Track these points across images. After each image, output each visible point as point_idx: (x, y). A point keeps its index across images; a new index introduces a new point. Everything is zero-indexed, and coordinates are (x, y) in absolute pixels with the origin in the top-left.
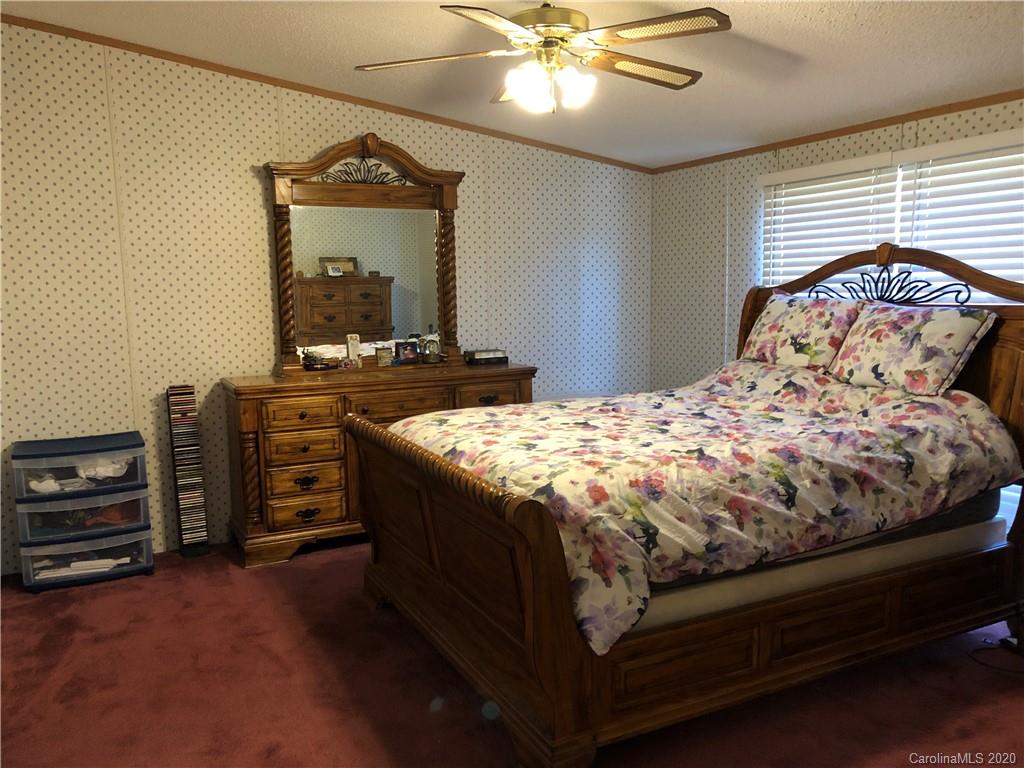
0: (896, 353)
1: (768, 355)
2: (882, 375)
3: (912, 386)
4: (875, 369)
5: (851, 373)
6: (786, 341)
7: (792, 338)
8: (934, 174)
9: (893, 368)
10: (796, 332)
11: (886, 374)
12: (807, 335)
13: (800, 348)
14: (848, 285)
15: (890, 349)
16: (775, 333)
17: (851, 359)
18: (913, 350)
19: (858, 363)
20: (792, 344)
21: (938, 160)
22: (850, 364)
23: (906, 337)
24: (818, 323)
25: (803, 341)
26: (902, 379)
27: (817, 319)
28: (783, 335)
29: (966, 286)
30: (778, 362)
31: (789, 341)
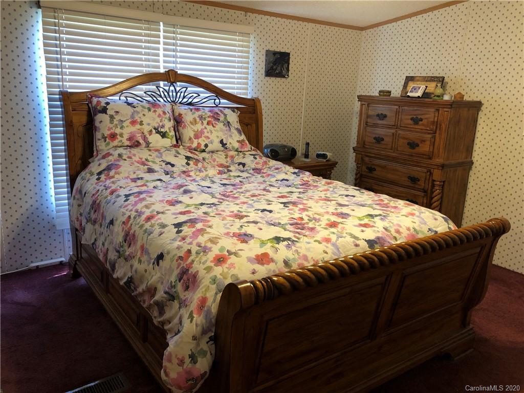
0: (226, 132)
1: (141, 141)
2: (226, 144)
3: (241, 148)
4: (222, 142)
5: (206, 146)
6: (151, 131)
7: (155, 129)
8: (181, 34)
9: (230, 140)
10: (156, 125)
11: (228, 143)
12: (163, 126)
13: (164, 135)
14: (149, 93)
15: (221, 130)
16: (138, 126)
17: (203, 138)
18: (232, 130)
19: (210, 140)
20: (156, 133)
21: (183, 27)
22: (204, 141)
23: (225, 124)
24: (166, 118)
25: (162, 130)
26: (237, 145)
27: (164, 116)
28: (146, 128)
29: (216, 96)
30: (151, 145)
31: (154, 131)
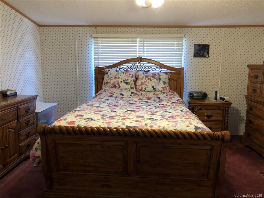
0: (157, 83)
1: (117, 85)
2: (155, 88)
3: (163, 90)
4: (153, 87)
5: (145, 89)
6: (122, 81)
7: (124, 81)
8: (147, 41)
9: (158, 87)
10: (124, 79)
11: (156, 88)
12: (128, 80)
13: (127, 83)
14: (129, 67)
15: (154, 82)
16: (117, 79)
17: (144, 85)
18: (160, 82)
19: (147, 86)
20: (124, 82)
22: (145, 86)
23: (157, 79)
24: (130, 77)
25: (127, 81)
26: (161, 89)
27: (129, 76)
28: (120, 80)
29: (161, 67)
30: (121, 87)
31: (123, 81)
